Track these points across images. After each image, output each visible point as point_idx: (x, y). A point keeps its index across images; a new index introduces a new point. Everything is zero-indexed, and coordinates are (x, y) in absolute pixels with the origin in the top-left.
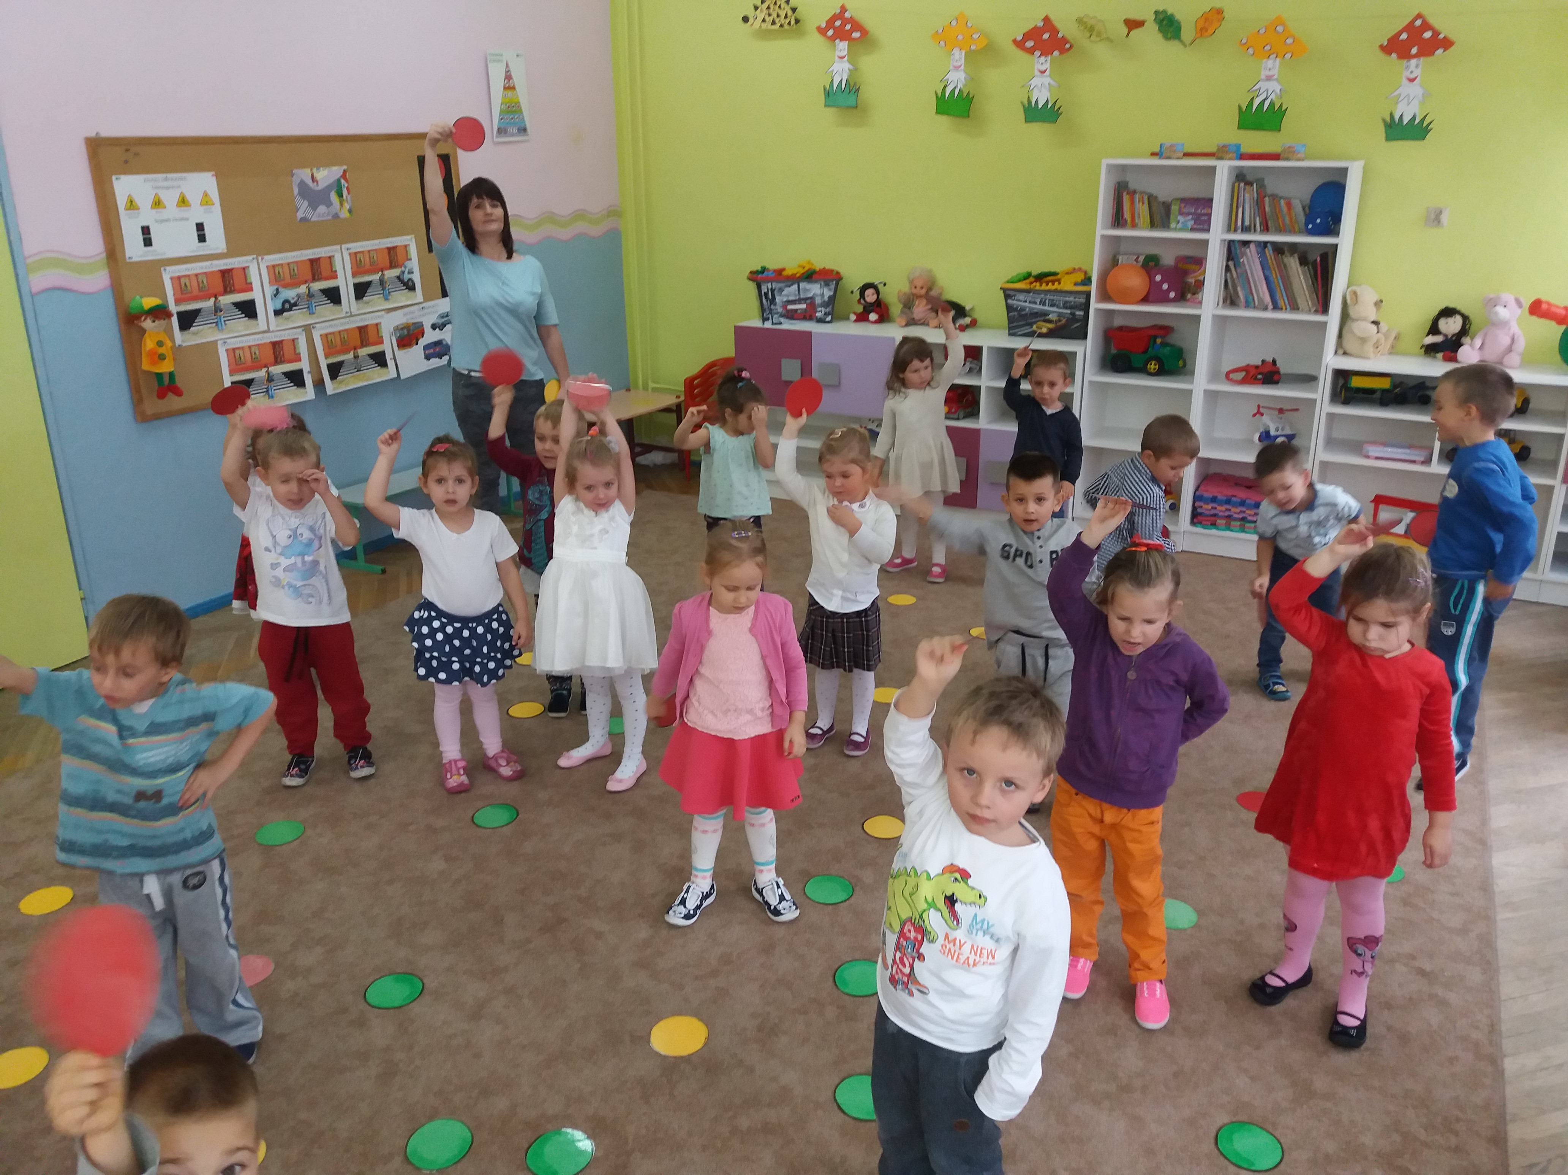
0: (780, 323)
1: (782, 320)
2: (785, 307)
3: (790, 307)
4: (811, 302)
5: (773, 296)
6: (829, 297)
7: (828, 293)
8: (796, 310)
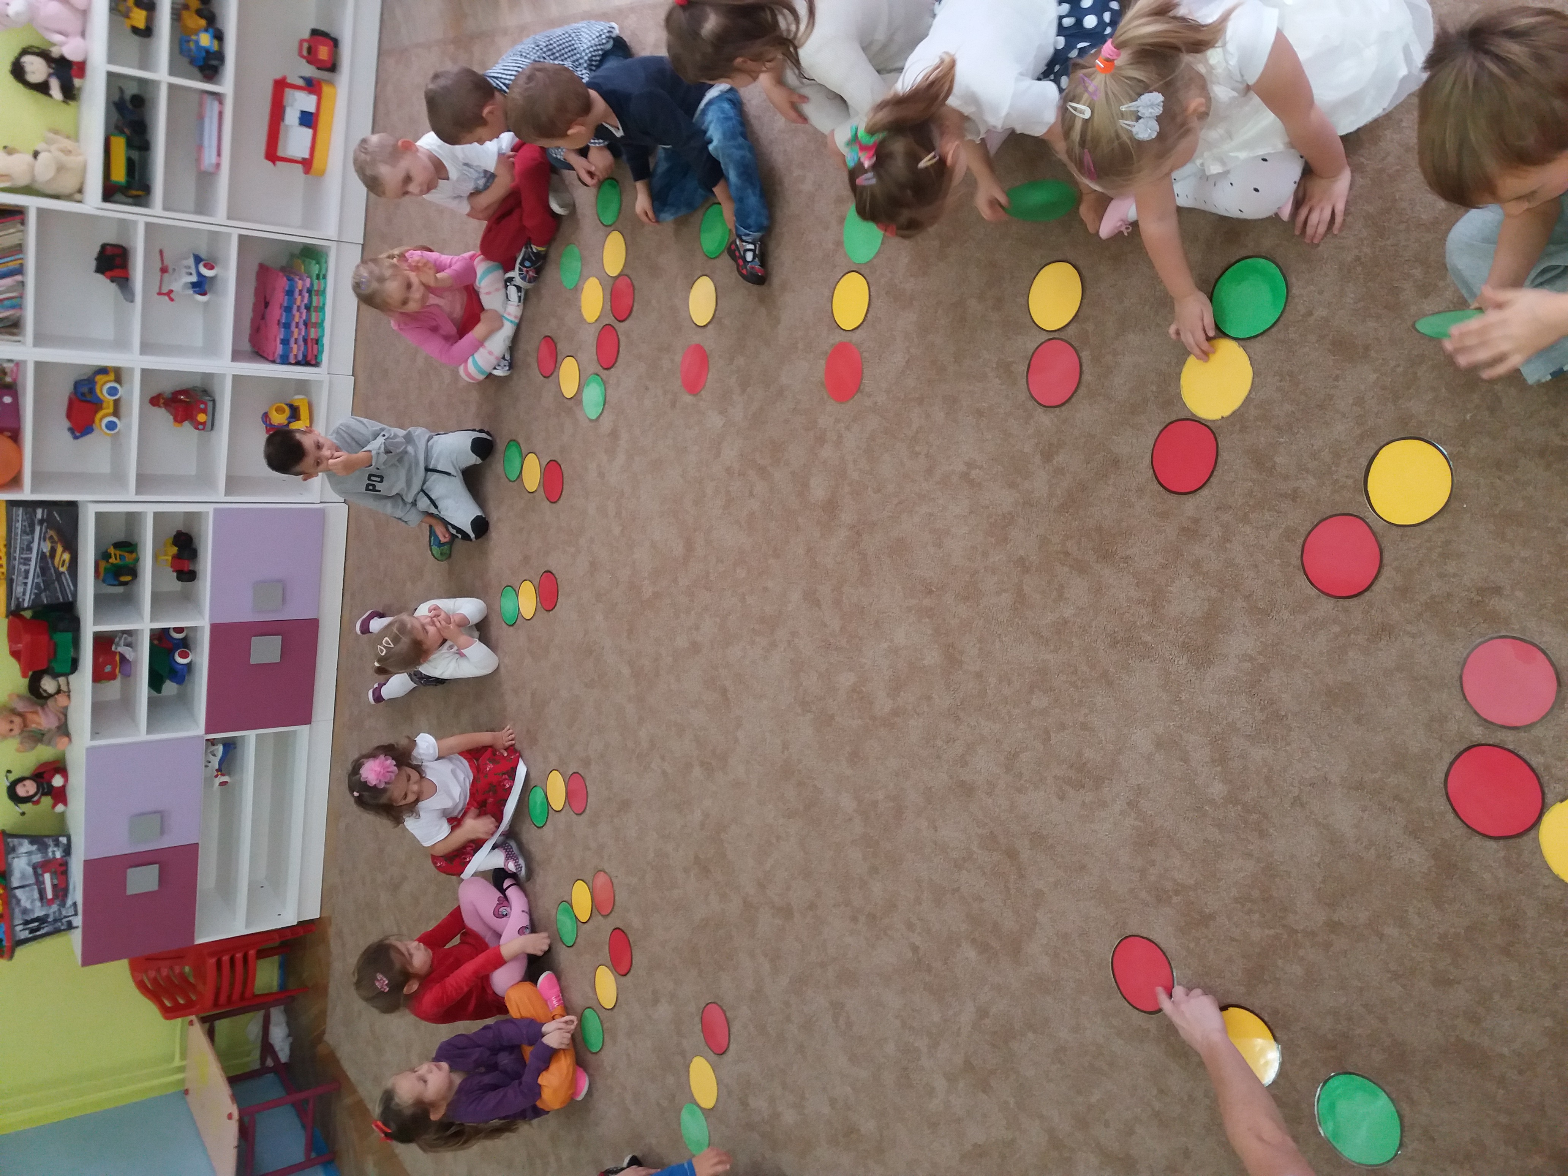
0: (75, 904)
1: (69, 902)
2: (50, 902)
3: (50, 895)
4: (40, 868)
5: (34, 920)
6: (32, 843)
7: (26, 846)
8: (54, 887)
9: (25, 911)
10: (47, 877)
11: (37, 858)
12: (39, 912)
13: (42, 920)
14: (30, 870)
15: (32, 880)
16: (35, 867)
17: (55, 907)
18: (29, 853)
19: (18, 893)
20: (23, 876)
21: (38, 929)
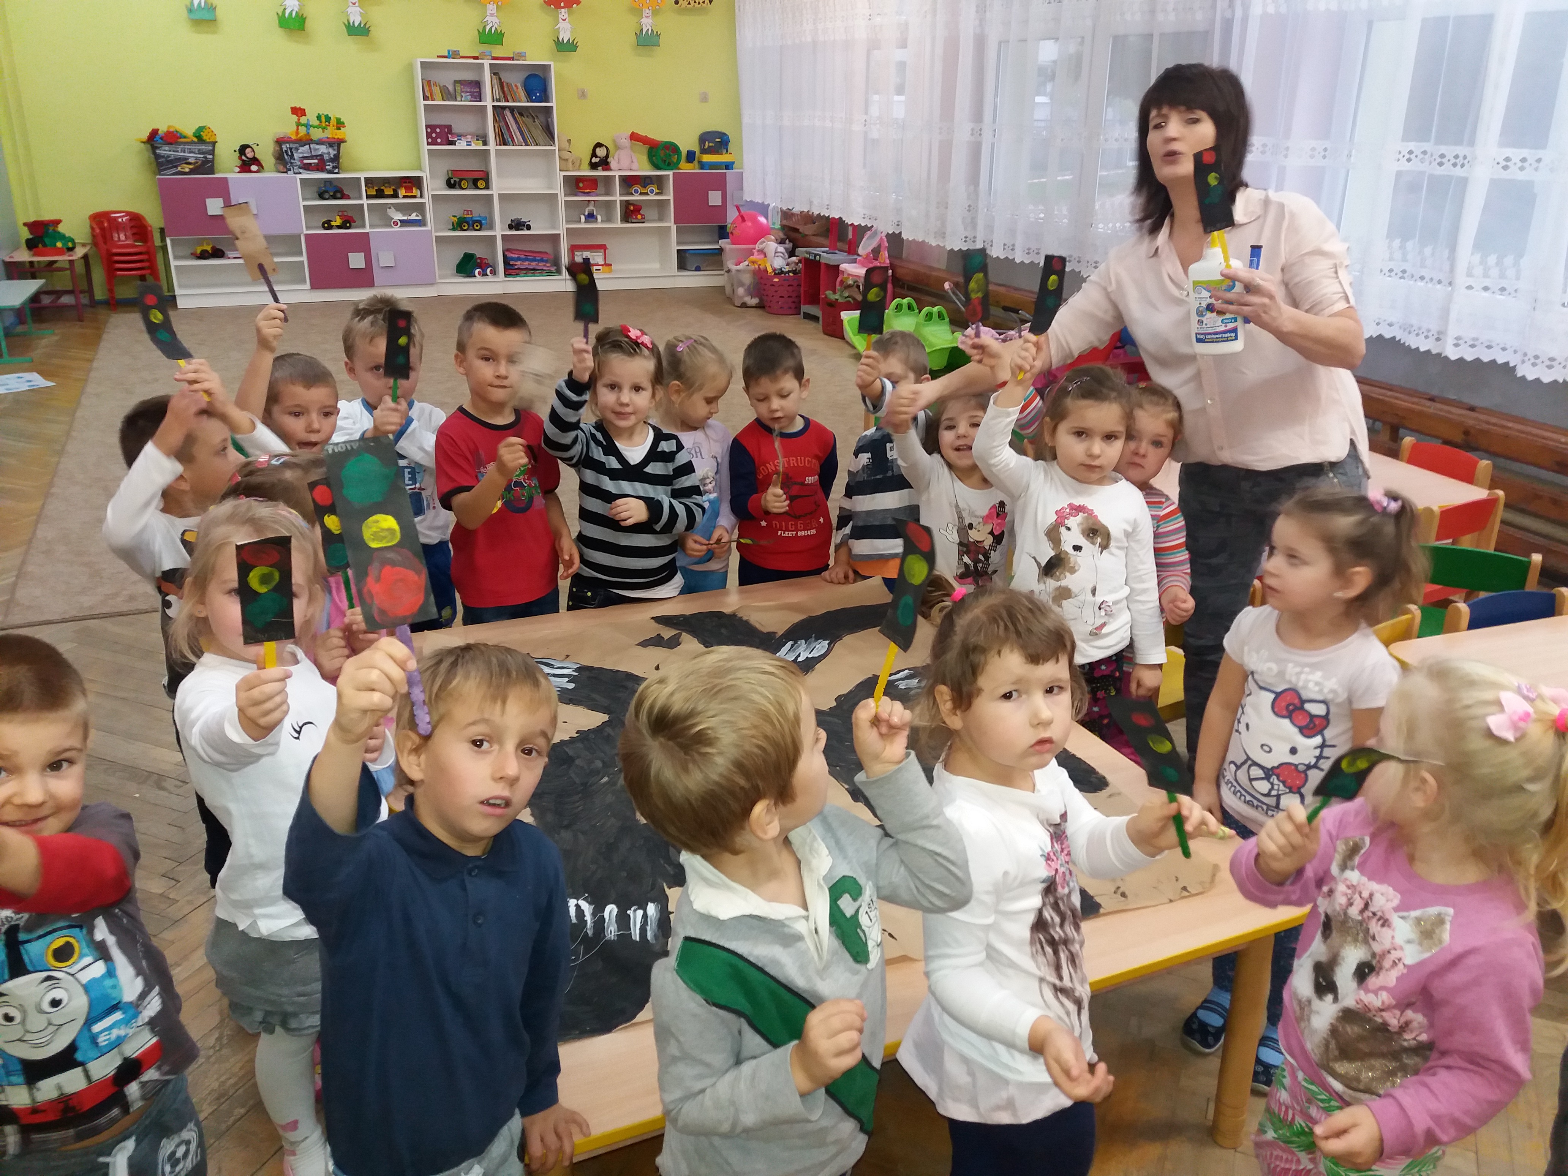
0: (300, 173)
1: (301, 171)
2: (302, 161)
3: (305, 161)
4: (320, 157)
5: (292, 153)
6: (334, 155)
7: (333, 152)
8: (310, 164)
9: (297, 149)
10: (316, 161)
11: (326, 157)
12: (296, 155)
13: (292, 156)
14: (320, 153)
15: (314, 153)
16: (321, 156)
17: (299, 163)
18: (329, 153)
19: (307, 146)
20: (316, 150)
21: (287, 155)
